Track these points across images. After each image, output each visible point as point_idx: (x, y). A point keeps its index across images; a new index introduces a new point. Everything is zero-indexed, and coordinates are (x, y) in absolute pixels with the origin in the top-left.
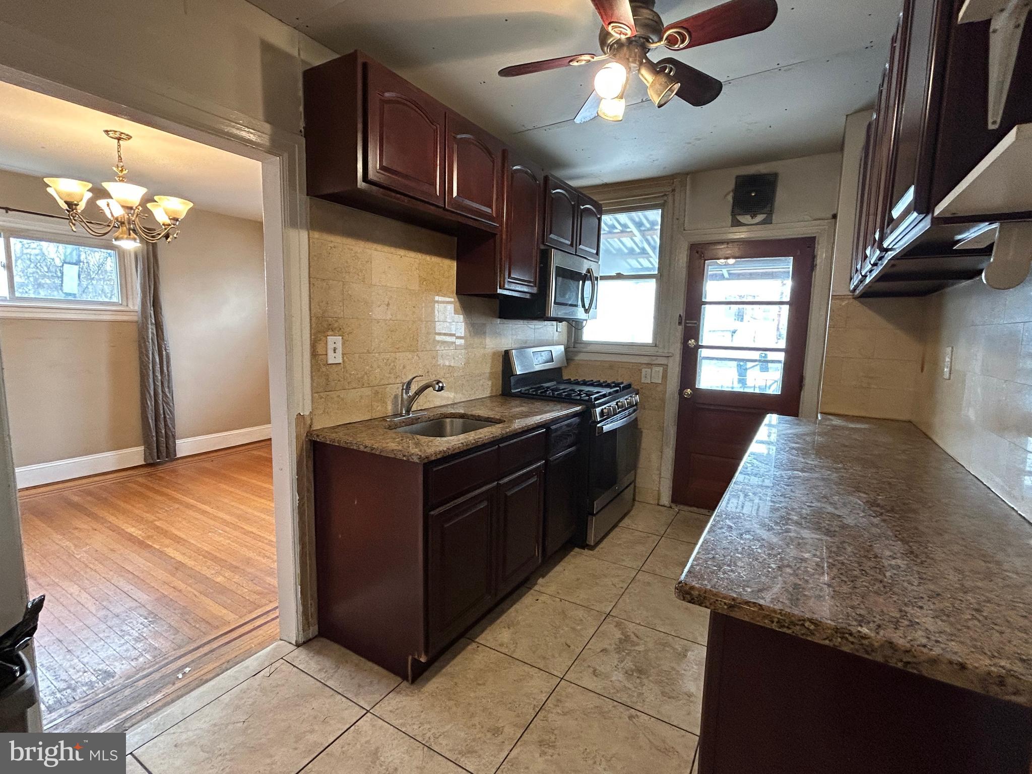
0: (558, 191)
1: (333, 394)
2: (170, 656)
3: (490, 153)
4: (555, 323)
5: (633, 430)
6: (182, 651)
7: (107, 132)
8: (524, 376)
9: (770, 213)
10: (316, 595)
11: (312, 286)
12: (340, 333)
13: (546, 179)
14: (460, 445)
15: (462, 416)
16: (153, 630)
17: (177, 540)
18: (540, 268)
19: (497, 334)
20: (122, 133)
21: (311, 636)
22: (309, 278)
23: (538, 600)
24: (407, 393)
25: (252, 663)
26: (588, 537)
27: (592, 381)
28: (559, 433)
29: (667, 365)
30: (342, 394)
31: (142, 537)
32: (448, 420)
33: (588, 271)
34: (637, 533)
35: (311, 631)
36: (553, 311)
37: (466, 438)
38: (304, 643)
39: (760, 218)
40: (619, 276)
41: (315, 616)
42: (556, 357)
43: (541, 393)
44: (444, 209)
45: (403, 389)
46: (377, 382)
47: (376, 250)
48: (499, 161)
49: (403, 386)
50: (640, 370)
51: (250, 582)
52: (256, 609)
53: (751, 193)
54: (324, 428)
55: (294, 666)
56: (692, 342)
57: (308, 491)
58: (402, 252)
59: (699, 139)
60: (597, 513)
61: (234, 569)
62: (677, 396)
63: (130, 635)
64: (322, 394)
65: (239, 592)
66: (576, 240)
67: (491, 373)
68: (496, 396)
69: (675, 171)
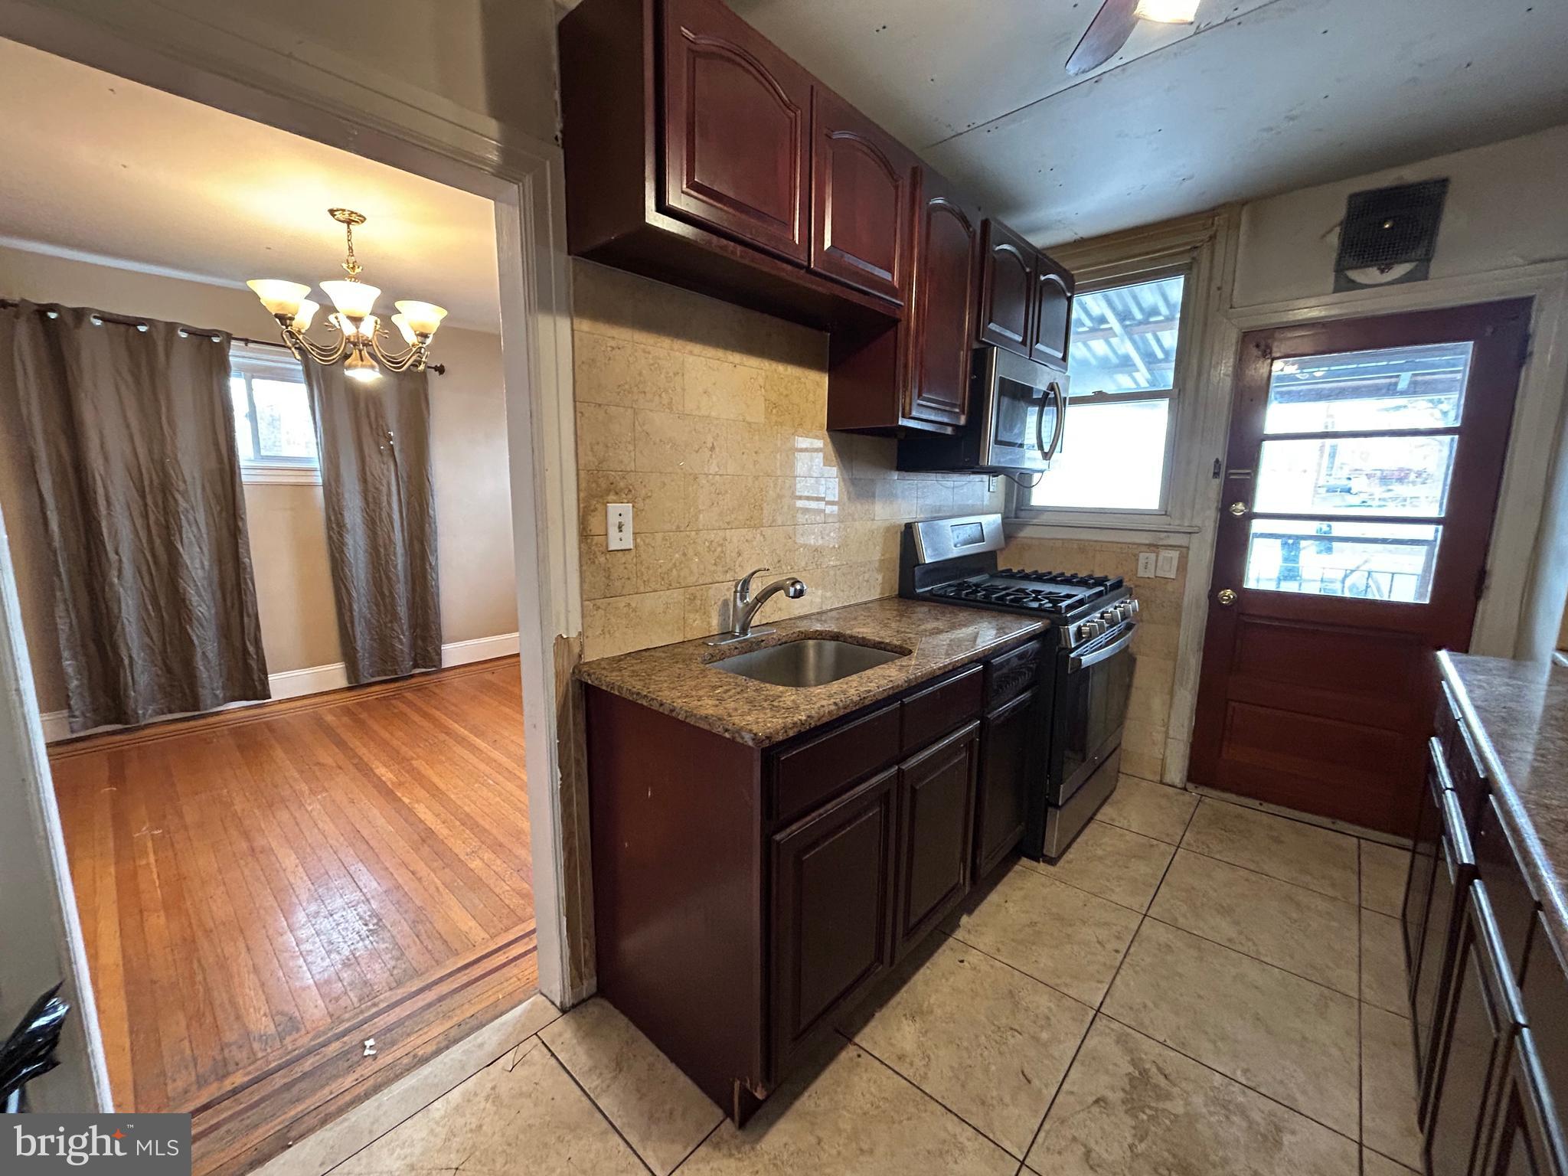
0: (1005, 247)
1: (621, 602)
2: (382, 1001)
3: (891, 173)
4: (985, 477)
6: (400, 993)
7: (332, 212)
8: (936, 566)
9: (1427, 259)
10: (592, 931)
11: (579, 415)
12: (630, 496)
13: (985, 224)
14: (833, 707)
15: (836, 637)
16: (370, 946)
17: (435, 791)
18: (972, 382)
19: (891, 497)
20: (352, 213)
21: (585, 995)
22: (575, 401)
23: (962, 961)
24: (743, 598)
25: (490, 1036)
26: (1046, 843)
27: (1050, 573)
28: (1005, 670)
29: (1188, 548)
30: (634, 601)
31: (393, 783)
32: (811, 642)
33: (1052, 387)
34: (1129, 836)
35: (585, 987)
36: (993, 456)
37: (844, 692)
38: (574, 1006)
39: (1400, 270)
40: (1100, 397)
41: (592, 965)
42: (988, 533)
43: (967, 594)
44: (808, 269)
45: (736, 592)
46: (691, 580)
47: (691, 353)
48: (906, 181)
49: (736, 586)
50: (1136, 557)
51: (515, 874)
52: (517, 925)
53: (1385, 222)
54: (603, 659)
55: (553, 1055)
56: (1239, 508)
57: (578, 762)
58: (736, 358)
59: (1292, 118)
60: (1063, 805)
61: (497, 847)
62: (1204, 602)
63: (339, 953)
64: (599, 602)
65: (497, 890)
66: (1031, 336)
67: (882, 561)
68: (889, 598)
69: (1221, 201)
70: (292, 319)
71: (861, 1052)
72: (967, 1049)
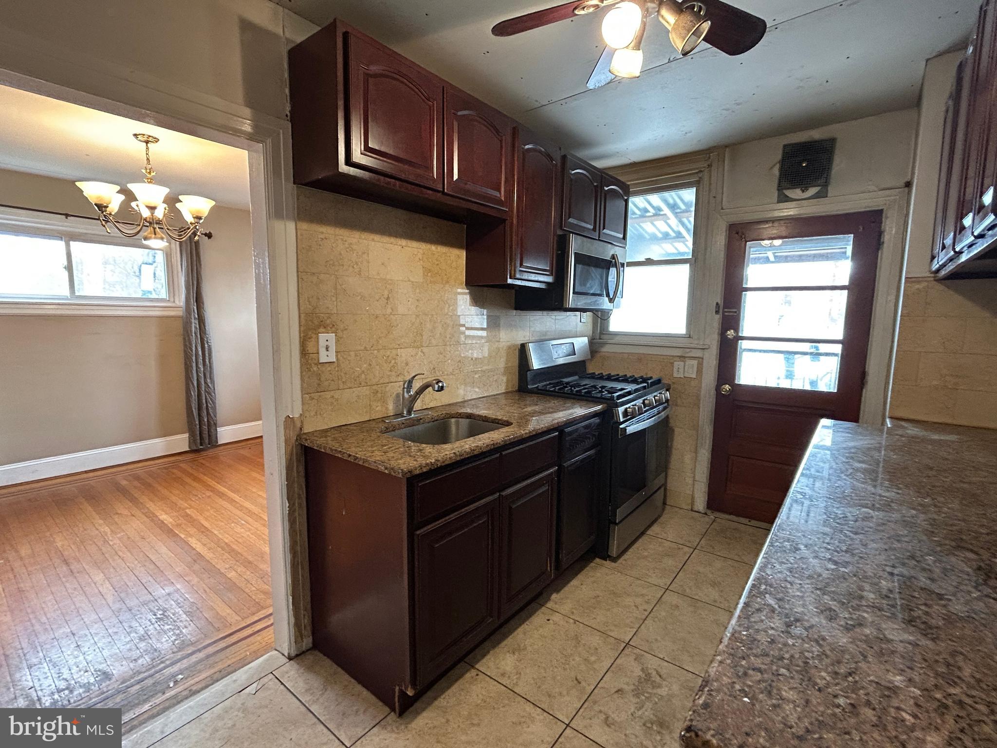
0: (578, 171)
1: (328, 395)
2: (167, 660)
3: (497, 131)
4: (578, 313)
5: (663, 429)
6: (179, 655)
7: (135, 135)
8: (542, 371)
9: (826, 185)
10: (309, 606)
11: (300, 280)
12: (333, 329)
13: (564, 157)
14: (452, 455)
15: (469, 416)
16: (158, 628)
17: (204, 531)
18: (558, 255)
19: (510, 326)
20: (150, 136)
21: (304, 649)
22: (298, 272)
23: (548, 620)
24: (408, 392)
25: (241, 676)
26: (610, 548)
27: (618, 375)
28: (574, 436)
29: (702, 358)
30: (337, 394)
31: (172, 525)
32: (453, 420)
33: (613, 257)
34: (667, 544)
35: (304, 644)
36: (571, 299)
37: (462, 447)
38: (297, 656)
39: (812, 191)
40: (649, 262)
41: (309, 628)
42: (580, 349)
43: (559, 389)
44: (443, 192)
45: (404, 388)
46: (374, 381)
47: (373, 240)
48: (508, 138)
49: (404, 384)
50: (672, 364)
51: (259, 580)
52: (260, 611)
53: (801, 163)
54: (316, 431)
55: (282, 684)
56: (731, 333)
57: (300, 497)
58: (403, 242)
59: (738, 104)
60: (620, 522)
61: (248, 564)
62: (713, 392)
63: (136, 633)
64: (313, 395)
65: (247, 590)
66: (600, 224)
67: (506, 368)
68: (511, 392)
69: (712, 144)
70: (106, 207)
71: (480, 673)
72: (544, 668)
